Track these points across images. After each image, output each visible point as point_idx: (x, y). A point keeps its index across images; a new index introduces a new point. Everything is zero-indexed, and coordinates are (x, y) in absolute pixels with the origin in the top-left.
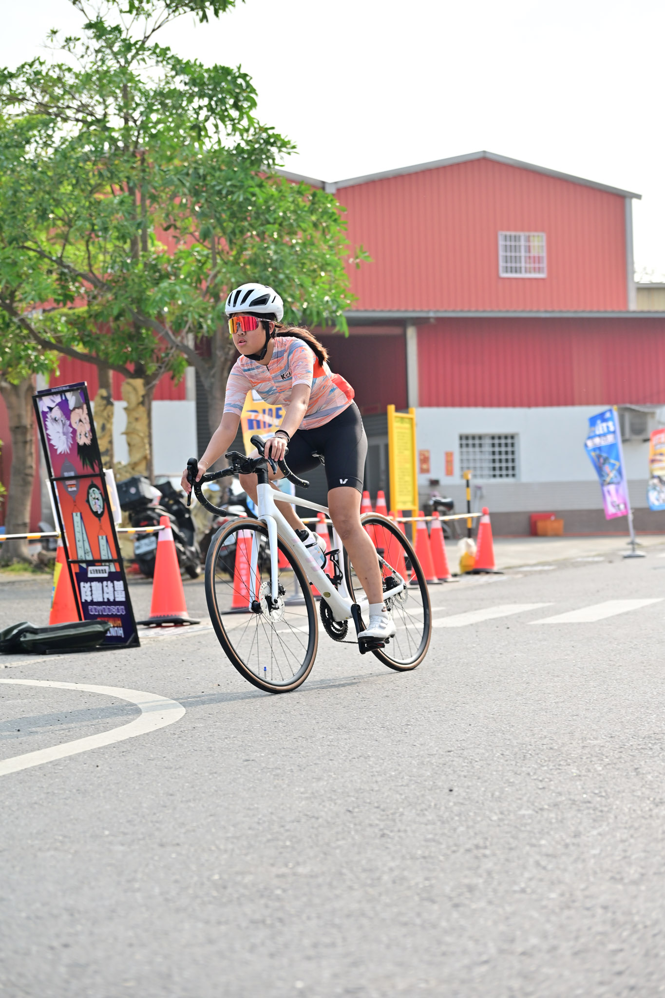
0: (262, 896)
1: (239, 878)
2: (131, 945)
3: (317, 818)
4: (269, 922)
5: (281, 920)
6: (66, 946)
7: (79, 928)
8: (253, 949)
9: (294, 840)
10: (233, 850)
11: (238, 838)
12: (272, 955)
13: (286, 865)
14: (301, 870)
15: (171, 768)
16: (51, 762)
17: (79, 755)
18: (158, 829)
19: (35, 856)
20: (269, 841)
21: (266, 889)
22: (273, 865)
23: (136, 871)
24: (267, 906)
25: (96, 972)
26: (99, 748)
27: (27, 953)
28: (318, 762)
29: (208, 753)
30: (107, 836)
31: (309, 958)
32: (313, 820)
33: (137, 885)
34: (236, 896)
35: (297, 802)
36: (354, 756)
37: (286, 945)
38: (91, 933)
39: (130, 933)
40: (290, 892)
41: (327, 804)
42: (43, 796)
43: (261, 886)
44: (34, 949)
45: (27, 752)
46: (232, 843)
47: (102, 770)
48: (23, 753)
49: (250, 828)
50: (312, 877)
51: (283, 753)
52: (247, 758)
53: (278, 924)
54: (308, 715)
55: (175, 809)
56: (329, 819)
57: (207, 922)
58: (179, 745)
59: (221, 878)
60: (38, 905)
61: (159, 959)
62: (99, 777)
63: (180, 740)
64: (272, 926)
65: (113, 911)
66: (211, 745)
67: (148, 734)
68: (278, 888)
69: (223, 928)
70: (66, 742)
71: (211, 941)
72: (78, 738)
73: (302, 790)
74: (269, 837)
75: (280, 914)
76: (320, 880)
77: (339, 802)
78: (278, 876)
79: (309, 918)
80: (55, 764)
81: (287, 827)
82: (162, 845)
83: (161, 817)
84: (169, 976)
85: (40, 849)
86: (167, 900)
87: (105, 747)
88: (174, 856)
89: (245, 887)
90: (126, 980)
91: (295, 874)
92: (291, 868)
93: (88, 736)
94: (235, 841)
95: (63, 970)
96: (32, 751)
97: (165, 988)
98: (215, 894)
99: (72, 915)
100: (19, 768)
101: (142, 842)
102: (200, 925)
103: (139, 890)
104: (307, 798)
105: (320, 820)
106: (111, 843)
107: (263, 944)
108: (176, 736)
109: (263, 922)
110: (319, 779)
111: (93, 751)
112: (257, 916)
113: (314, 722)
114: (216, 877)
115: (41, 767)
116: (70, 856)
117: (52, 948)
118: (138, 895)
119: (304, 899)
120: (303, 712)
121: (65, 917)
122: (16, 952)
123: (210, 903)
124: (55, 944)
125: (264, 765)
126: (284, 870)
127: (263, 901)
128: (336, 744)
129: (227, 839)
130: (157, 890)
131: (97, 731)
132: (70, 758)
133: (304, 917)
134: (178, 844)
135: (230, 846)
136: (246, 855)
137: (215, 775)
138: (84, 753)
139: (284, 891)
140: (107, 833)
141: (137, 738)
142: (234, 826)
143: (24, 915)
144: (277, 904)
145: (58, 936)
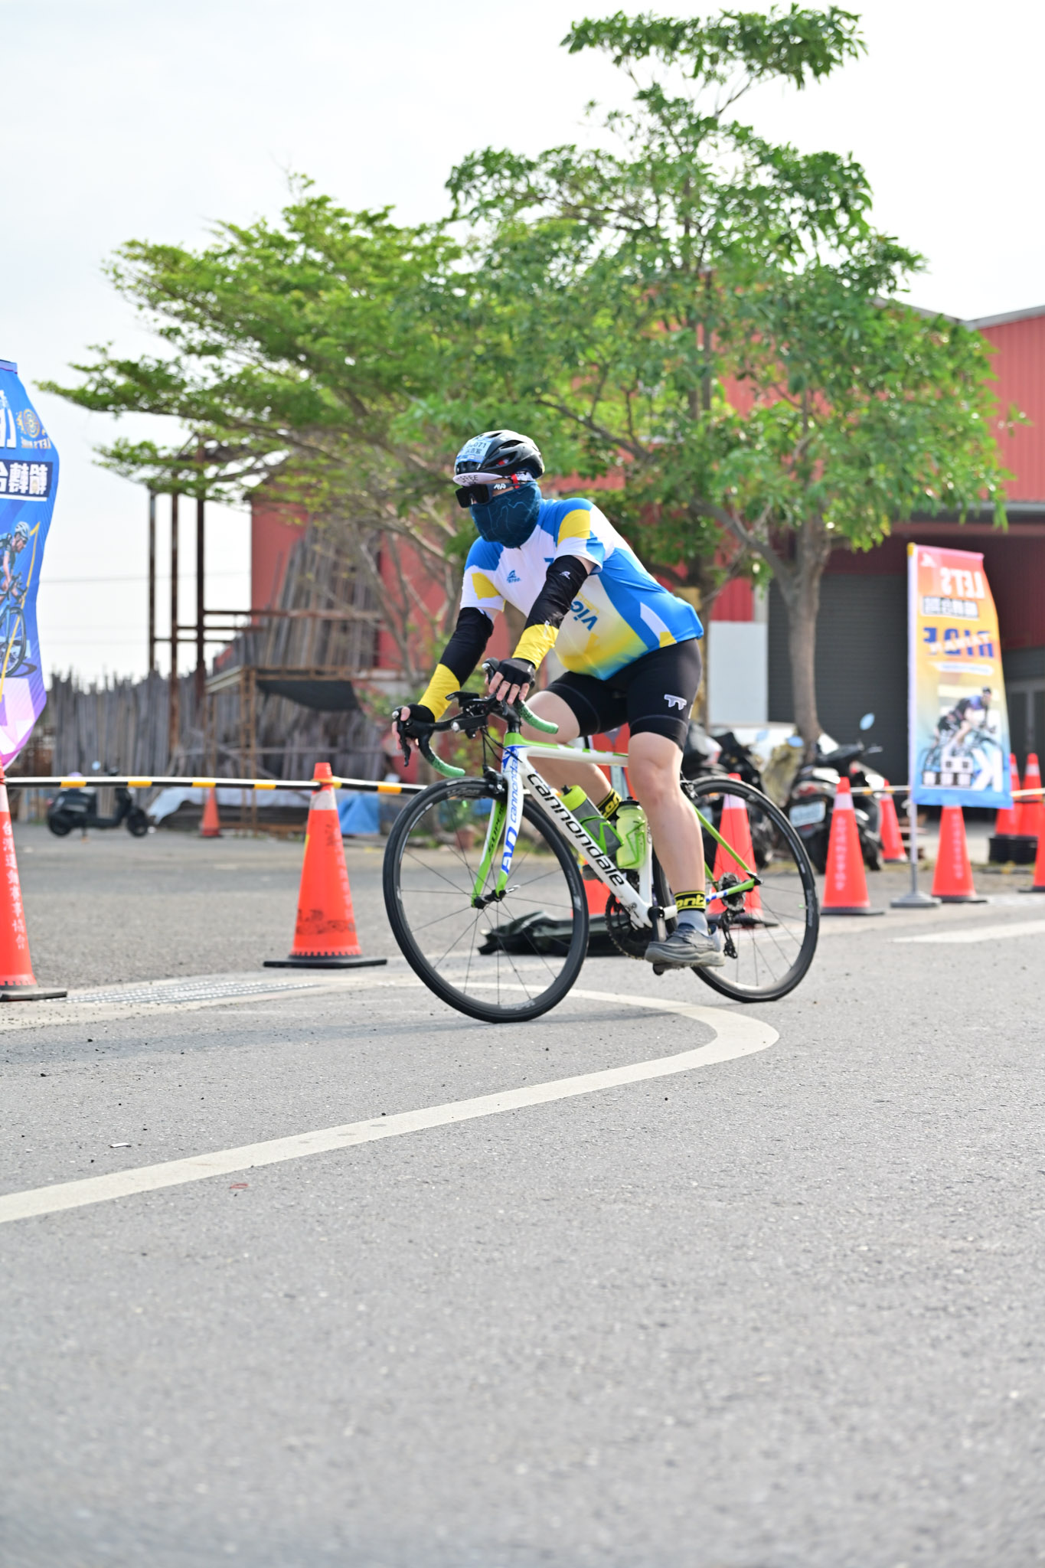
0: (936, 1276)
1: (898, 1251)
2: (756, 1329)
3: (998, 1180)
4: (952, 1309)
5: (969, 1309)
6: (663, 1325)
7: (677, 1303)
8: (935, 1344)
9: (968, 1206)
10: (882, 1215)
11: (886, 1200)
12: (965, 1354)
13: (965, 1238)
14: (986, 1245)
15: (771, 1106)
16: (599, 1091)
17: (637, 1083)
18: (766, 1182)
19: (599, 1209)
20: (931, 1205)
21: (940, 1267)
22: (944, 1237)
23: (745, 1236)
24: (946, 1289)
25: (711, 1361)
26: (664, 1077)
27: (610, 1331)
28: (983, 1107)
29: (821, 1089)
30: (696, 1188)
31: (1022, 1361)
32: (992, 1181)
33: (750, 1253)
34: (897, 1274)
35: (963, 1158)
36: (1035, 1102)
37: (984, 1343)
38: (696, 1311)
39: (753, 1314)
40: (976, 1273)
41: (1009, 1163)
42: (595, 1133)
43: (933, 1264)
44: (618, 1326)
45: (563, 1077)
46: (879, 1205)
47: (673, 1104)
48: (558, 1078)
49: (900, 1188)
50: (1004, 1255)
51: (930, 1095)
52: (879, 1098)
53: (965, 1312)
54: (957, 1047)
55: (787, 1158)
56: (1015, 1182)
57: (863, 1306)
58: (778, 1077)
59: (870, 1250)
60: (613, 1270)
61: (801, 1350)
62: (670, 1113)
63: (778, 1072)
64: (959, 1316)
65: (724, 1284)
66: (823, 1079)
67: (730, 1062)
68: (958, 1267)
69: (885, 1313)
70: (616, 1067)
71: (871, 1331)
72: (631, 1063)
73: (968, 1142)
74: (932, 1201)
75: (967, 1301)
76: (1018, 1260)
77: (1026, 1160)
78: (953, 1251)
79: (1010, 1308)
80: (606, 1093)
81: (955, 1190)
82: (777, 1204)
83: (769, 1167)
84: (820, 1372)
85: (603, 1200)
86: (796, 1273)
87: (673, 1076)
88: (796, 1218)
89: (909, 1263)
90: (759, 1374)
91: (978, 1250)
92: (972, 1242)
93: (644, 1060)
94: (883, 1203)
95: (664, 1355)
96: (569, 1076)
97: (815, 1387)
98: (866, 1270)
99: (664, 1286)
100: (556, 1097)
101: (746, 1198)
102: (851, 1309)
103: (753, 1259)
104: (977, 1154)
105: (1002, 1182)
106: (702, 1197)
107: (949, 1338)
108: (771, 1066)
109: (945, 1309)
110: (990, 1130)
111: (656, 1080)
112: (934, 1302)
113: (968, 1056)
114: (865, 1248)
115: (586, 1097)
116: (647, 1211)
117: (643, 1327)
118: (755, 1265)
119: (999, 1282)
120: (951, 1044)
121: (654, 1288)
122: (592, 1328)
123: (862, 1281)
124: (645, 1321)
125: (905, 1108)
126: (960, 1244)
127: (938, 1283)
128: (1005, 1085)
129: (870, 1200)
130: (780, 1261)
131: (657, 1055)
132: (626, 1087)
133: (1005, 1308)
134: (800, 1204)
135: (877, 1210)
136: (902, 1221)
137: (838, 1118)
138: (644, 1081)
139: (966, 1271)
140: (695, 1184)
141: (716, 1066)
142: (875, 1184)
143: (595, 1282)
144: (962, 1288)
145: (648, 1311)
